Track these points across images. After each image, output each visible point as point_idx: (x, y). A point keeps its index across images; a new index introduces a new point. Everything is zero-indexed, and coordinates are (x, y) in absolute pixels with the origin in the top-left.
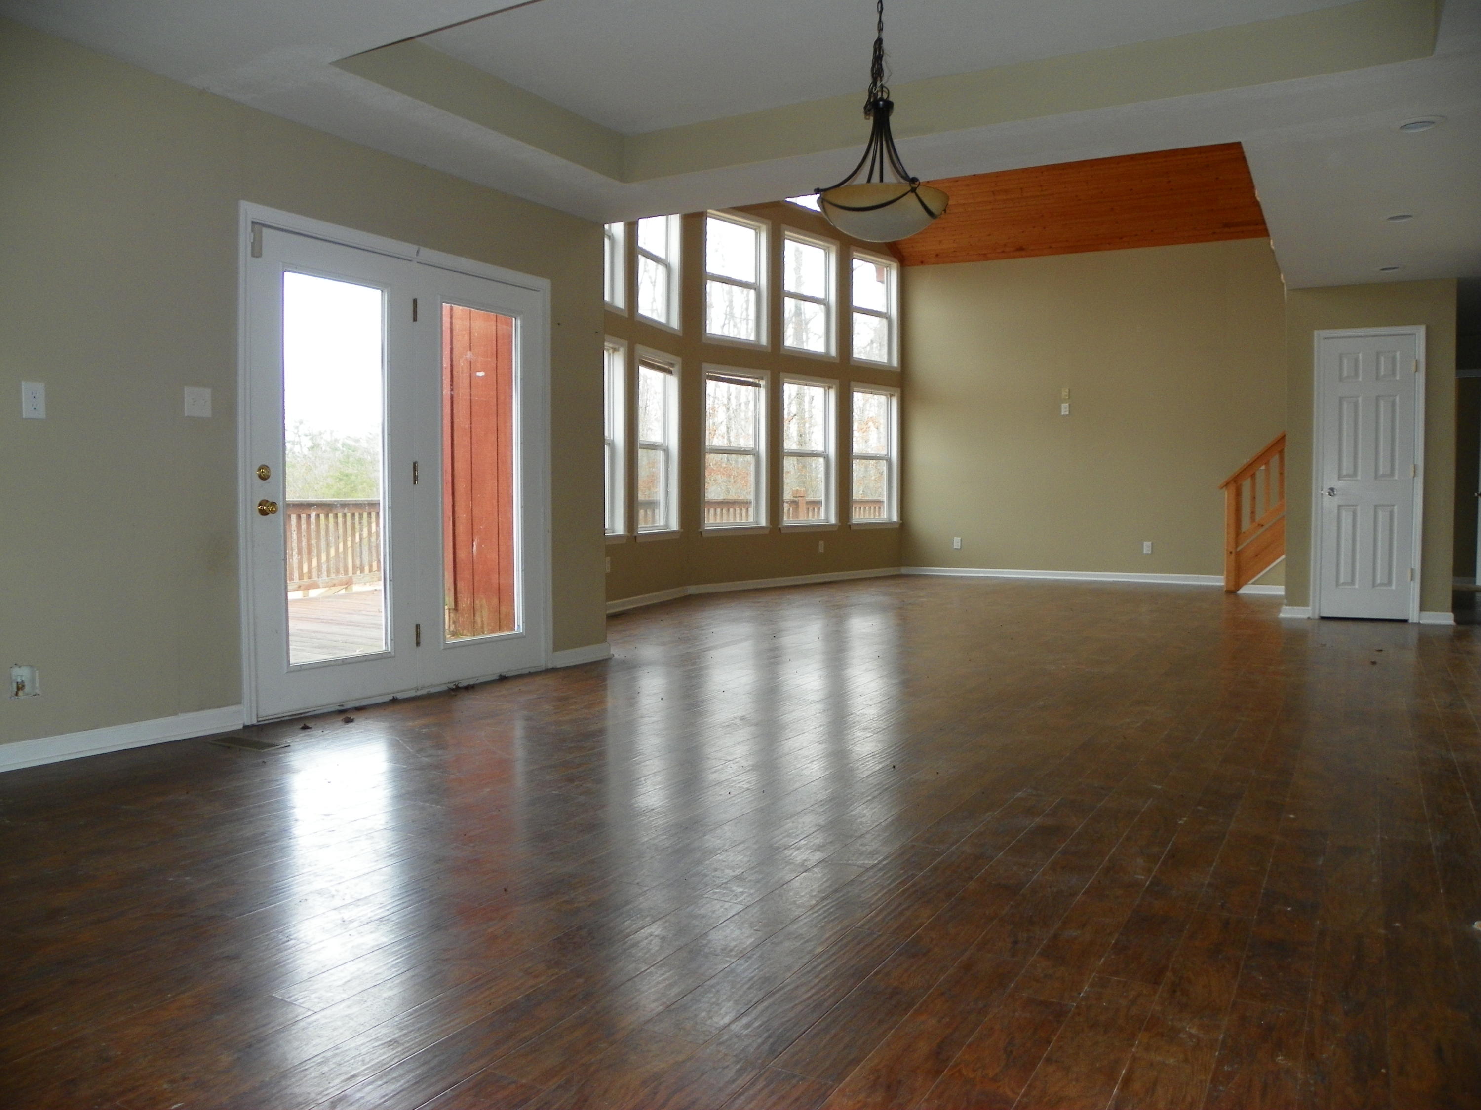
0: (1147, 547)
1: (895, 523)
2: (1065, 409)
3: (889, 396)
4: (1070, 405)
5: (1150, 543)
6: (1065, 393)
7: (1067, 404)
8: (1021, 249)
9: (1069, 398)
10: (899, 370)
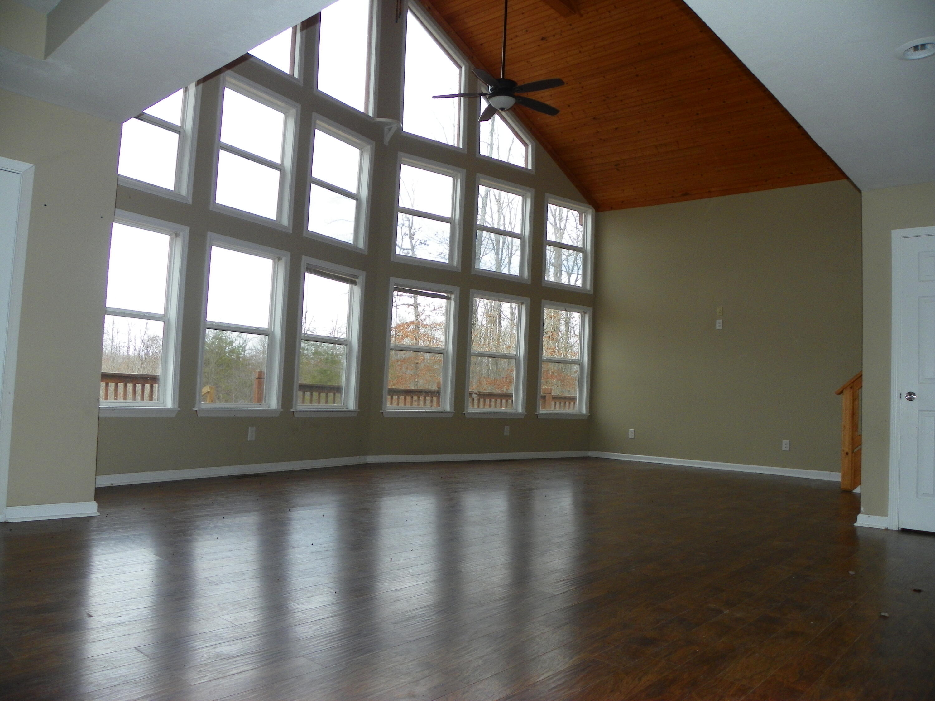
0: (785, 445)
1: (584, 415)
2: (719, 324)
3: (583, 313)
4: (723, 322)
5: (788, 441)
6: (719, 310)
7: (721, 320)
8: (686, 194)
9: (722, 315)
10: (592, 293)
